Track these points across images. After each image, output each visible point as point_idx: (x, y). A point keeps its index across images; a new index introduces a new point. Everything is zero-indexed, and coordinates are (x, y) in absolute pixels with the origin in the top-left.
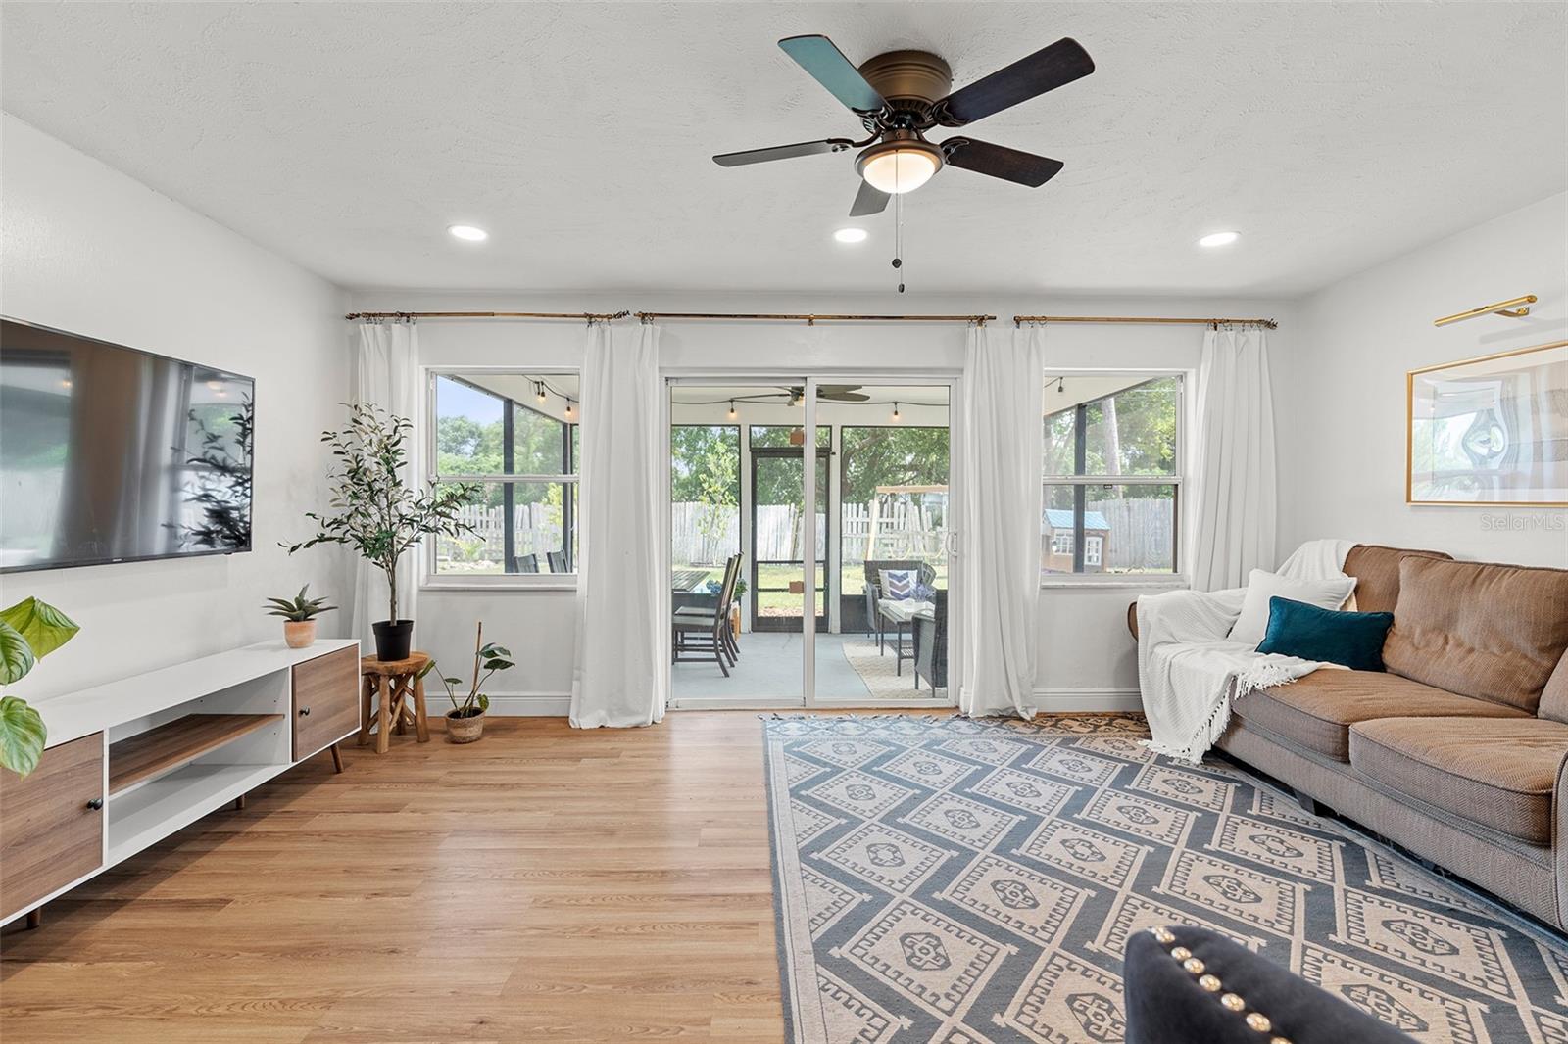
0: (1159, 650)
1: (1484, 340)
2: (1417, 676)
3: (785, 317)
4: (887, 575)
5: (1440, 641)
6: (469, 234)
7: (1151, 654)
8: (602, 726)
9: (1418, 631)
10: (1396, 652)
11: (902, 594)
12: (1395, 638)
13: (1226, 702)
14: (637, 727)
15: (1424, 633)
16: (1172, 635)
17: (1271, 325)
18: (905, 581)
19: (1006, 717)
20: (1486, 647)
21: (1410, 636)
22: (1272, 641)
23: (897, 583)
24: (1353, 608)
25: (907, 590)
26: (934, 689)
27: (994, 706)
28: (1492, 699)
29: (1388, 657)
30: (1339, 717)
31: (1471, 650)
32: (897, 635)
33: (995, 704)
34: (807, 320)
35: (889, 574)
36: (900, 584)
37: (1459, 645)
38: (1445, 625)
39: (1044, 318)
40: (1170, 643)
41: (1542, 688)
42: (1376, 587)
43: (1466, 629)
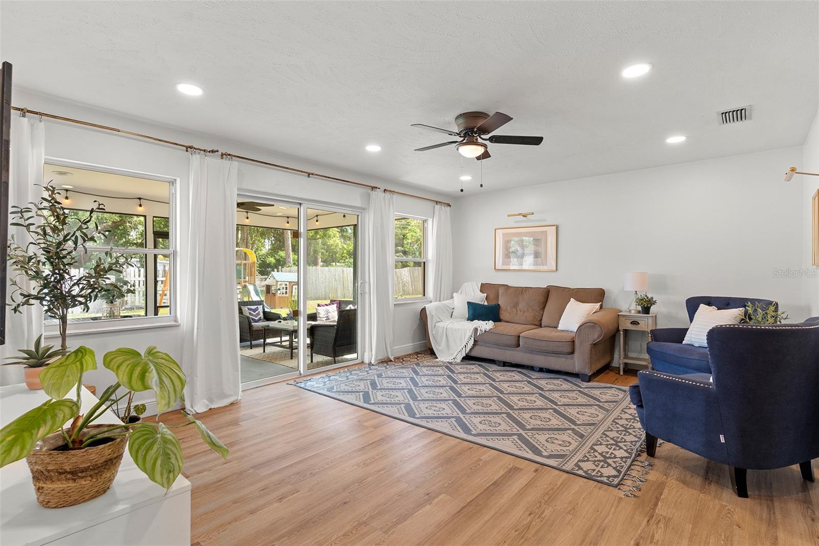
0: (437, 324)
1: (516, 222)
2: (510, 321)
3: (302, 172)
4: (247, 309)
5: (515, 310)
6: (190, 90)
7: (435, 326)
8: (210, 409)
9: (509, 309)
10: (504, 315)
11: (257, 319)
12: (502, 311)
13: (473, 339)
14: (232, 404)
15: (511, 309)
16: (439, 318)
17: (449, 205)
18: (257, 312)
19: (386, 361)
20: (528, 310)
21: (506, 310)
22: (472, 317)
23: (252, 312)
24: (486, 303)
25: (259, 317)
26: (335, 359)
27: (381, 358)
28: (532, 324)
29: (502, 317)
30: (516, 334)
31: (524, 312)
32: (263, 340)
33: (381, 357)
34: (307, 174)
35: (248, 308)
36: (255, 314)
37: (521, 311)
38: (516, 305)
39: (394, 192)
40: (439, 322)
41: (541, 320)
42: (492, 296)
43: (521, 306)
